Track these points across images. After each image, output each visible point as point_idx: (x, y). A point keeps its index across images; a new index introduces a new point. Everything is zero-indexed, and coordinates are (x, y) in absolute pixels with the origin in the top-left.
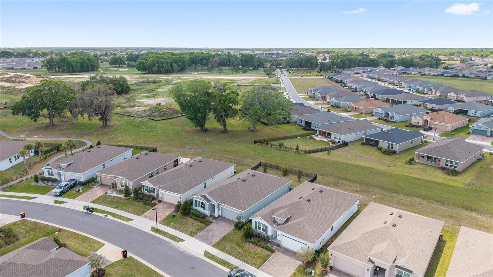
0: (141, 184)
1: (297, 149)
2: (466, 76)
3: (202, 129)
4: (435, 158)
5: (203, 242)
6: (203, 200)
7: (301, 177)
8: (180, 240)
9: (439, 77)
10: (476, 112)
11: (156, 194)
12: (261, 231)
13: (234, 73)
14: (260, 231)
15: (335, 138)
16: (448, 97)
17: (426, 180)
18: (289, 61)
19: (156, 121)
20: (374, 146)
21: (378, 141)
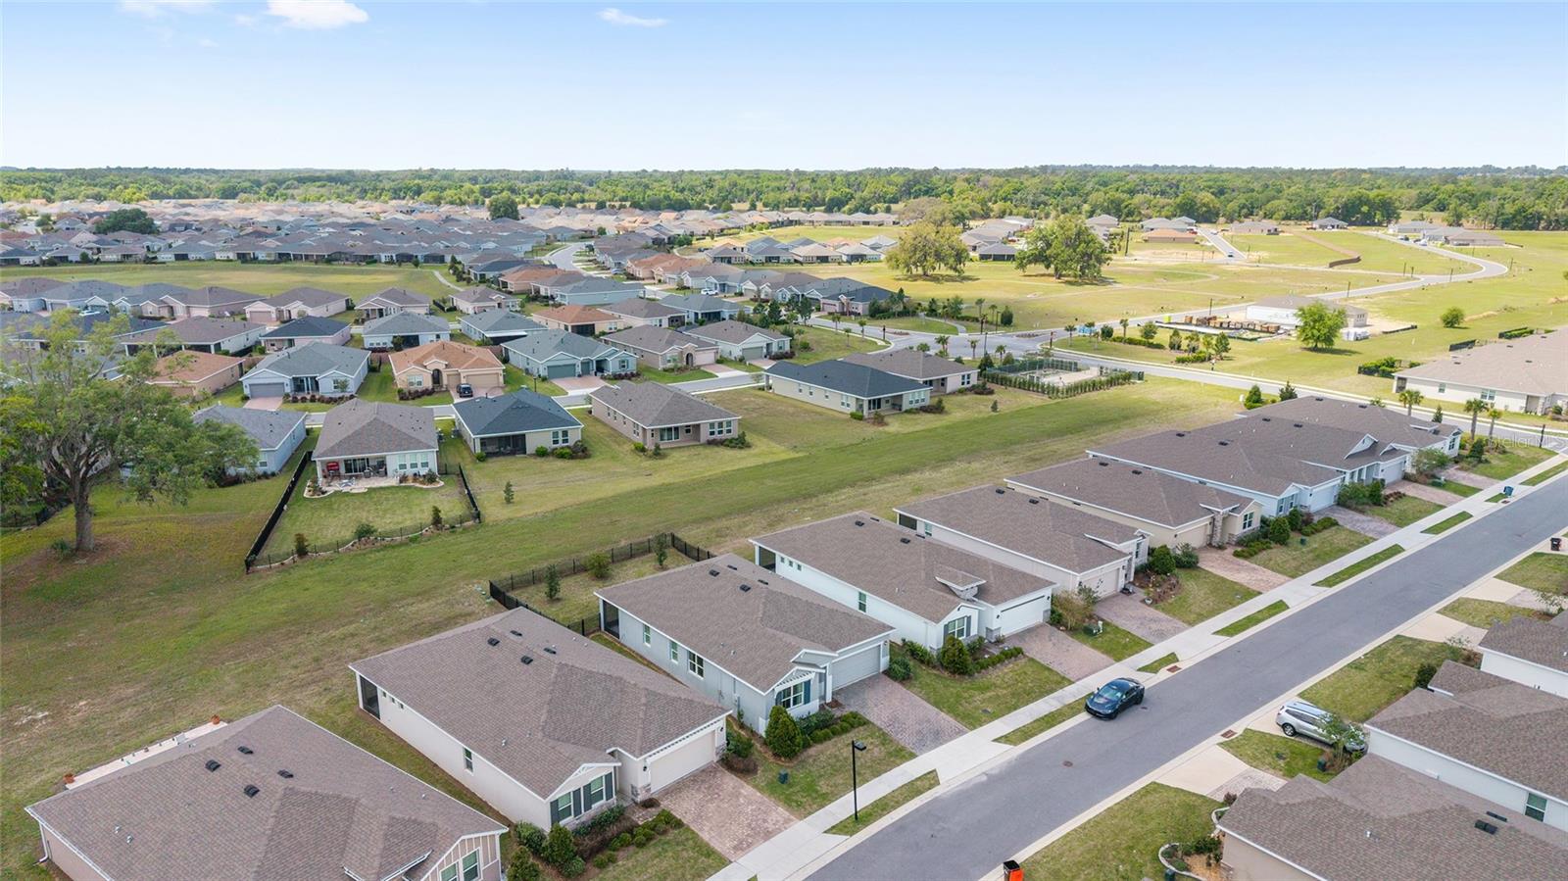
4: (676, 429)
20: (513, 453)
21: (524, 435)
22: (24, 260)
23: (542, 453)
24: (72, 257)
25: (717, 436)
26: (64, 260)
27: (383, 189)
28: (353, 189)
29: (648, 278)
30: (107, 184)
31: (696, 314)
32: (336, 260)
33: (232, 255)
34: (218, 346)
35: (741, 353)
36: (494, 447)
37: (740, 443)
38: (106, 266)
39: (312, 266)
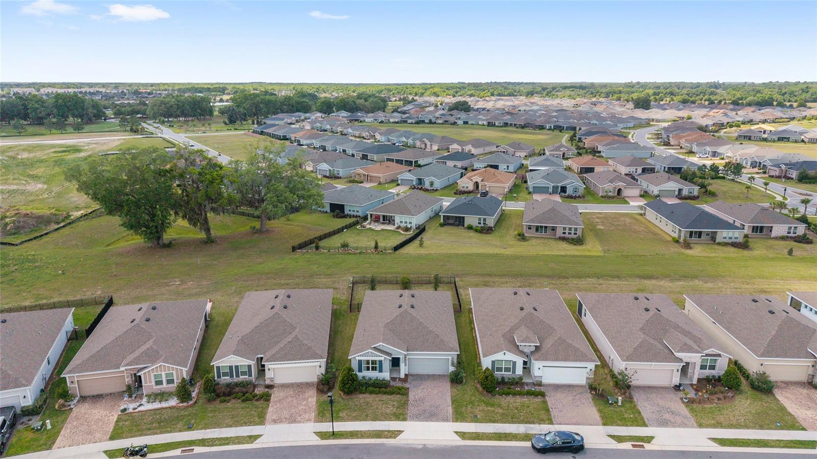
0: (213, 365)
1: (376, 247)
2: (433, 121)
3: (159, 244)
4: (546, 227)
5: (431, 421)
6: (382, 355)
7: (438, 286)
8: (395, 434)
9: (401, 125)
10: (508, 167)
11: (253, 376)
12: (503, 373)
13: (54, 131)
14: (501, 374)
15: (401, 222)
16: (450, 150)
17: (570, 255)
18: (160, 106)
19: (17, 245)
20: (458, 225)
21: (464, 217)
22: (410, 121)
23: (470, 228)
24: (427, 121)
25: (567, 235)
26: (423, 122)
27: (602, 93)
28: (587, 92)
29: (676, 146)
30: (481, 89)
31: (665, 167)
32: (526, 127)
33: (485, 123)
34: (416, 162)
35: (658, 193)
36: (452, 221)
37: (579, 241)
38: (438, 125)
39: (515, 129)
